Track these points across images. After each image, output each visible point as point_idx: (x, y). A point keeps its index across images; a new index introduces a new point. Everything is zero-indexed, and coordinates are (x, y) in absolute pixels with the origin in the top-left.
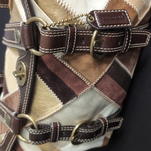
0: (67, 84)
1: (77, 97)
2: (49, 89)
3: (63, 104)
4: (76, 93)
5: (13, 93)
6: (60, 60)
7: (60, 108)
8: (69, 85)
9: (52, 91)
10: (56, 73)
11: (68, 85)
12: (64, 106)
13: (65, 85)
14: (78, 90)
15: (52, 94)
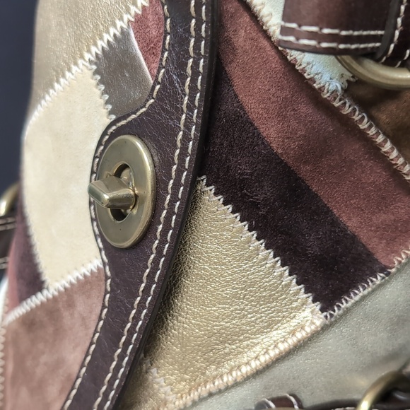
0: (344, 219)
1: (388, 274)
2: (263, 247)
3: (322, 310)
4: (381, 256)
5: (68, 285)
6: (337, 104)
7: (313, 327)
8: (352, 223)
9: (274, 257)
10: (305, 171)
11: (349, 224)
12: (331, 315)
13: (335, 223)
14: (388, 244)
15: (273, 267)
